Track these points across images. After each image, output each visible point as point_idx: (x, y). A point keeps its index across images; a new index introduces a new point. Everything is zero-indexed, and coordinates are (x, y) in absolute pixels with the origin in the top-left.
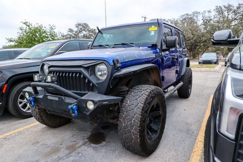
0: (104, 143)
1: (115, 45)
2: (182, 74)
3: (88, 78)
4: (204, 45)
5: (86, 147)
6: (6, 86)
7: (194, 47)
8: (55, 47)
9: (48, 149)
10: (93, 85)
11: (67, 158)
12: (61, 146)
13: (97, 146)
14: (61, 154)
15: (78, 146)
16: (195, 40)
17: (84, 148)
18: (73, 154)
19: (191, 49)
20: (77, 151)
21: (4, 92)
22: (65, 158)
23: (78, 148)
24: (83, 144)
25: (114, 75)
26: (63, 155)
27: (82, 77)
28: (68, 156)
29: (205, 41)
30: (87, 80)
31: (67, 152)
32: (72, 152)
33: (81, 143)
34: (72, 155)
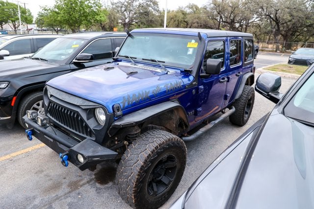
0: (110, 184)
1: (143, 59)
2: (237, 97)
3: (85, 122)
4: (308, 31)
5: (89, 187)
6: (15, 98)
7: (291, 32)
8: (78, 46)
9: (50, 183)
10: (91, 130)
11: (65, 198)
12: (64, 181)
13: (102, 187)
14: (60, 192)
15: (81, 183)
16: (294, 24)
17: (87, 187)
18: (73, 194)
19: (287, 35)
20: (77, 191)
21: (13, 104)
22: (63, 198)
23: (81, 186)
24: (88, 182)
25: (113, 125)
26: (63, 194)
27: (79, 119)
28: (66, 195)
29: (310, 26)
30: (84, 124)
31: (67, 190)
32: (72, 191)
33: (85, 180)
34: (71, 195)
